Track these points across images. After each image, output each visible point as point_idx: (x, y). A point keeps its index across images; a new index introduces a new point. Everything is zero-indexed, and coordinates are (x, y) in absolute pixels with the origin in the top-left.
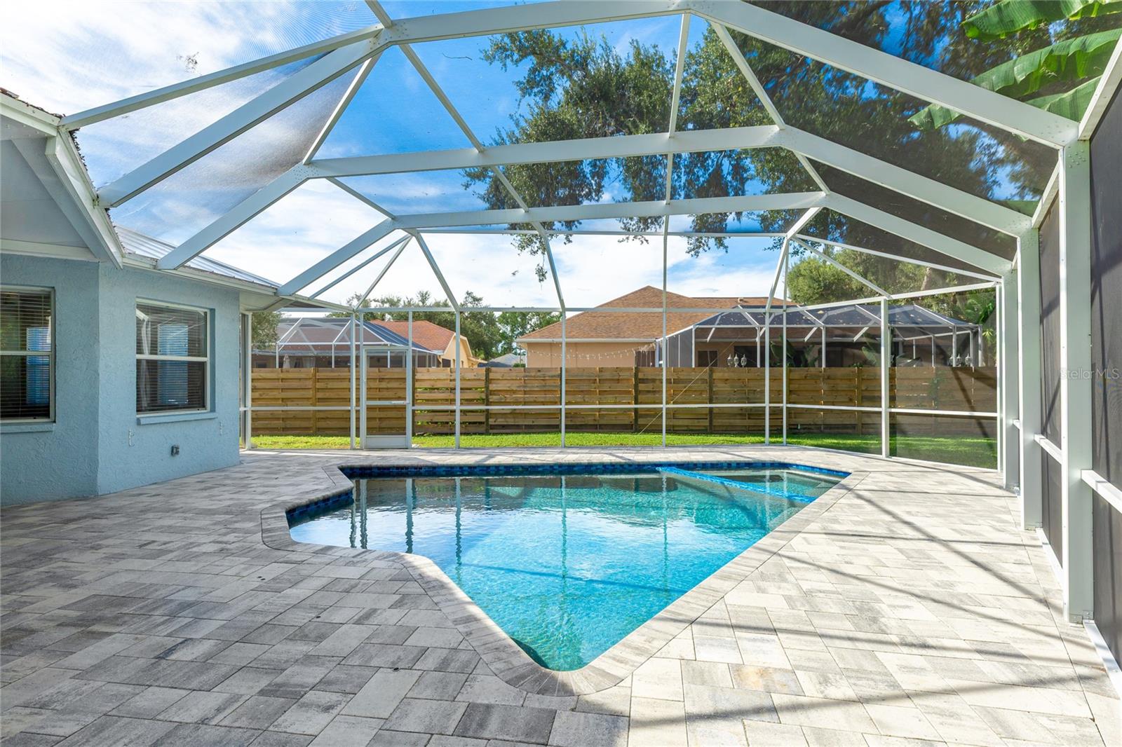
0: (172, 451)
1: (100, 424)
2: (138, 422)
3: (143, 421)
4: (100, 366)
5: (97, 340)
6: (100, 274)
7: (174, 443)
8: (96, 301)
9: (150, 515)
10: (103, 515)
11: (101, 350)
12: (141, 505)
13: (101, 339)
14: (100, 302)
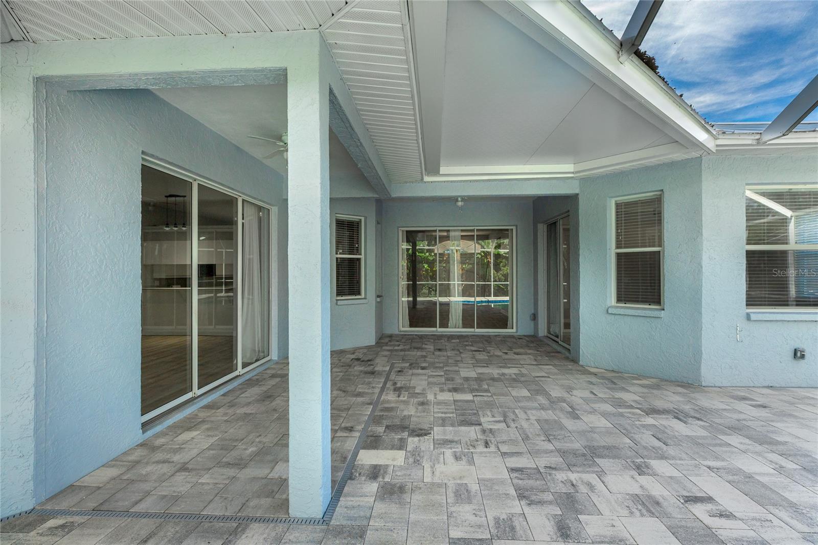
0: (795, 354)
1: (704, 316)
2: (748, 317)
3: (753, 317)
4: (704, 258)
5: (700, 233)
6: (703, 168)
7: (798, 345)
8: (699, 196)
9: (735, 440)
10: (687, 415)
11: (705, 243)
12: (736, 416)
13: (704, 231)
14: (703, 195)
